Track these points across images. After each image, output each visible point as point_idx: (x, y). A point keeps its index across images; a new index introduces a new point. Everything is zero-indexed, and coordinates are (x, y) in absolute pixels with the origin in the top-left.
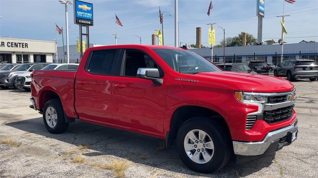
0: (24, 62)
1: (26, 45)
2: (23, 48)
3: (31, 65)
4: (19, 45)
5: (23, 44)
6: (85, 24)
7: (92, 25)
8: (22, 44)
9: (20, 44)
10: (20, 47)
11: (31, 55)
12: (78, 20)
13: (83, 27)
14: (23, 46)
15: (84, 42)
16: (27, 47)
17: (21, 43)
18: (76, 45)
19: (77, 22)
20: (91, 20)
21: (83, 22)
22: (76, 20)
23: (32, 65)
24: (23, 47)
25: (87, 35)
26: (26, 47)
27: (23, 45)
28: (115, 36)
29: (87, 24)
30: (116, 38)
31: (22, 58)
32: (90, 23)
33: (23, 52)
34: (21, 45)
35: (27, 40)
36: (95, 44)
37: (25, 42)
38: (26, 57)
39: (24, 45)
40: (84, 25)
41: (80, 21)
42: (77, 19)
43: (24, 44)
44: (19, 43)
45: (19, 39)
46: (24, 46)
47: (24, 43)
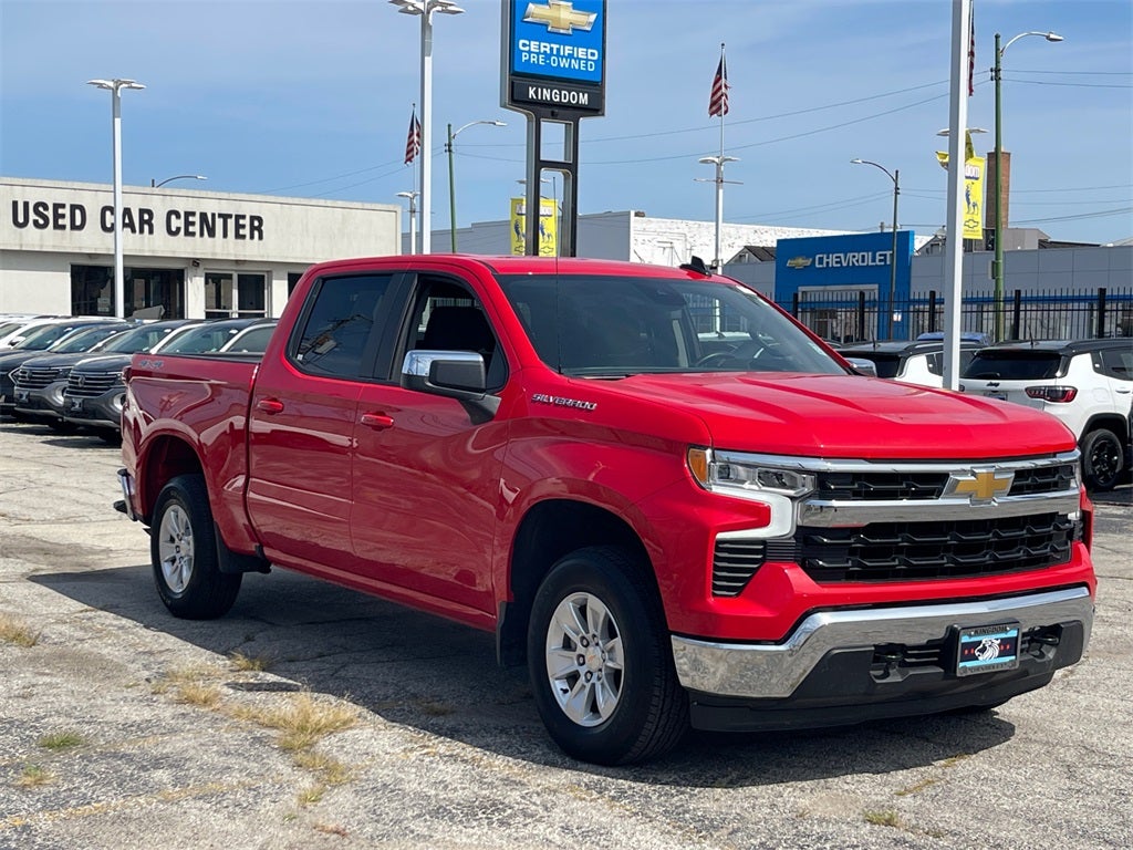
0: (240, 314)
1: (257, 225)
2: (240, 241)
3: (234, 332)
4: (219, 222)
5: (241, 222)
6: (560, 105)
7: (595, 109)
8: (239, 217)
9: (225, 217)
10: (225, 235)
11: (274, 274)
12: (521, 88)
13: (545, 125)
14: (241, 232)
15: (550, 208)
16: (261, 237)
17: (230, 216)
18: (507, 223)
19: (516, 97)
20: (595, 87)
21: (546, 94)
22: (512, 85)
23: (239, 330)
24: (238, 236)
25: (570, 168)
26: (252, 237)
27: (238, 227)
28: (718, 170)
29: (568, 106)
30: (719, 181)
31: (235, 293)
32: (584, 99)
33: (237, 261)
34: (231, 223)
35: (259, 198)
36: (637, 215)
37: (249, 210)
38: (253, 286)
39: (243, 226)
40: (554, 116)
41: (531, 92)
42: (518, 81)
43: (246, 222)
44: (220, 215)
45: (225, 195)
46: (246, 231)
47: (243, 217)
